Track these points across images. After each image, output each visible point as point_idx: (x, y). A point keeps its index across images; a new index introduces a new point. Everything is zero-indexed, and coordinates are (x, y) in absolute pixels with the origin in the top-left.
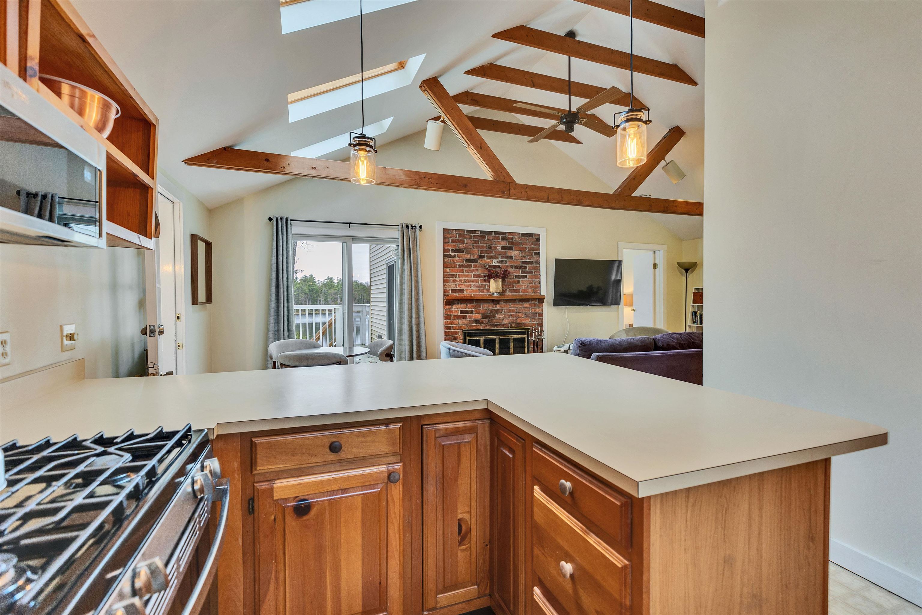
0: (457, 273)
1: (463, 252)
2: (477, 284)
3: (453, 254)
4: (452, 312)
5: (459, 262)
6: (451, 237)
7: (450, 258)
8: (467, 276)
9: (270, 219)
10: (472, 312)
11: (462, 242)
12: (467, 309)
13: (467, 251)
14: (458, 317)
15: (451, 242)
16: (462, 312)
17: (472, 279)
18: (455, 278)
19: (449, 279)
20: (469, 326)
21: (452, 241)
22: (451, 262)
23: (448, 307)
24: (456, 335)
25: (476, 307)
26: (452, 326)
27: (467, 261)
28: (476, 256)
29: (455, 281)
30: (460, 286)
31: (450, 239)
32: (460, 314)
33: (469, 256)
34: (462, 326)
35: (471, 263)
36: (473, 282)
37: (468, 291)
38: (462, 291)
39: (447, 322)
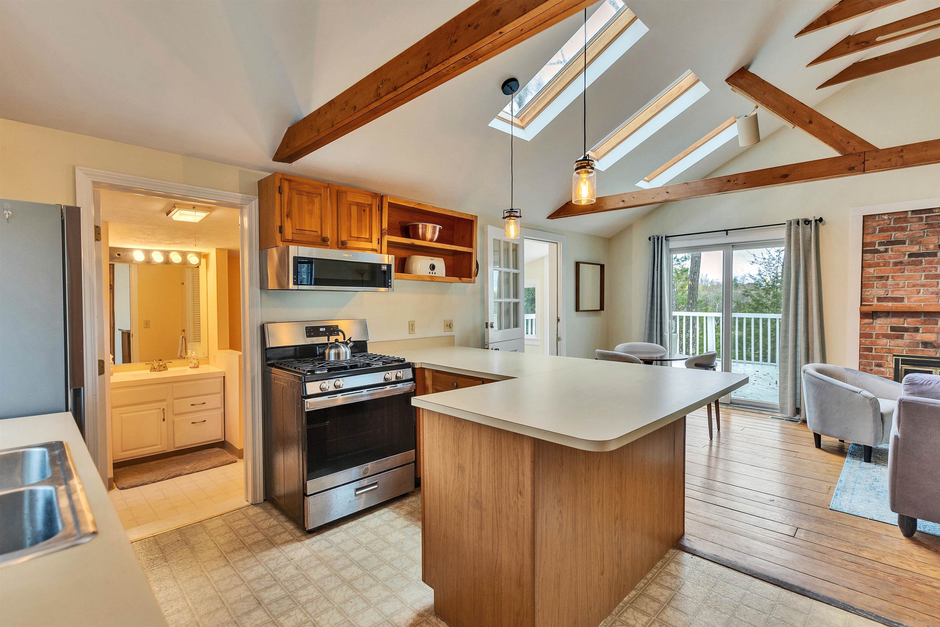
0: (890, 275)
1: (905, 243)
2: (931, 289)
3: (882, 248)
4: (874, 328)
5: (894, 259)
6: (879, 225)
7: (876, 255)
8: (909, 278)
9: (650, 239)
10: (916, 330)
11: (903, 229)
12: (906, 325)
13: (912, 241)
14: (886, 336)
15: (879, 232)
16: (893, 329)
17: (923, 280)
18: (884, 282)
19: (873, 284)
20: (909, 350)
21: (881, 231)
22: (877, 259)
23: (866, 321)
24: (882, 360)
25: (924, 323)
26: (874, 347)
27: (910, 255)
28: (932, 246)
29: (885, 286)
30: (896, 293)
31: (878, 228)
32: (891, 331)
33: (915, 249)
34: (893, 349)
35: (920, 259)
36: (923, 286)
37: (913, 300)
38: (901, 299)
39: (863, 341)
